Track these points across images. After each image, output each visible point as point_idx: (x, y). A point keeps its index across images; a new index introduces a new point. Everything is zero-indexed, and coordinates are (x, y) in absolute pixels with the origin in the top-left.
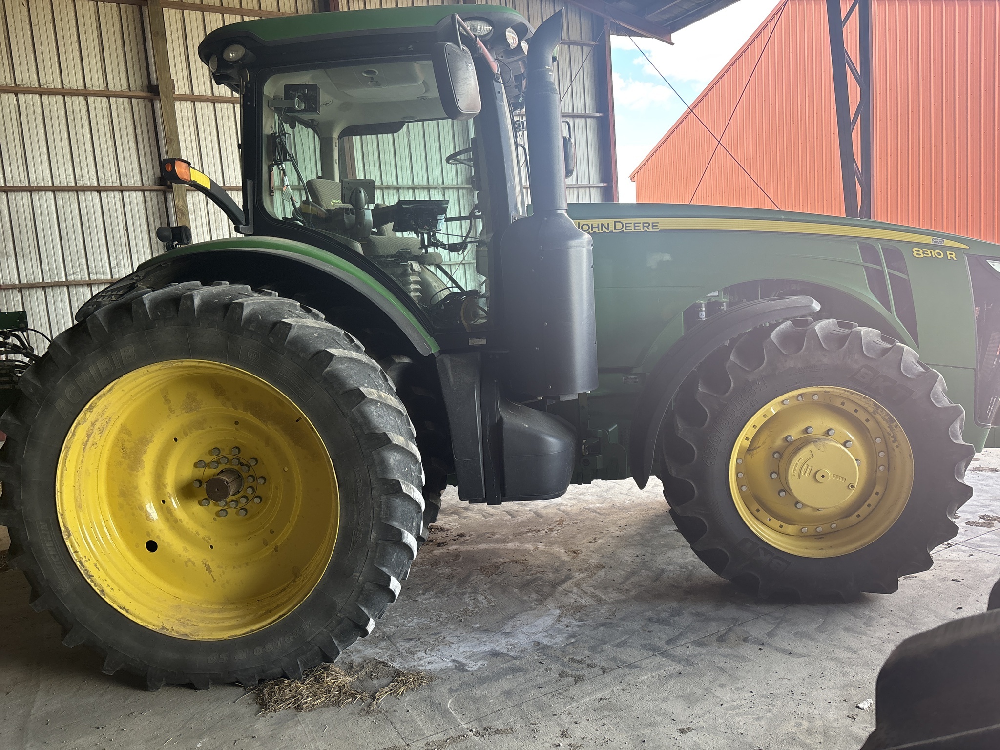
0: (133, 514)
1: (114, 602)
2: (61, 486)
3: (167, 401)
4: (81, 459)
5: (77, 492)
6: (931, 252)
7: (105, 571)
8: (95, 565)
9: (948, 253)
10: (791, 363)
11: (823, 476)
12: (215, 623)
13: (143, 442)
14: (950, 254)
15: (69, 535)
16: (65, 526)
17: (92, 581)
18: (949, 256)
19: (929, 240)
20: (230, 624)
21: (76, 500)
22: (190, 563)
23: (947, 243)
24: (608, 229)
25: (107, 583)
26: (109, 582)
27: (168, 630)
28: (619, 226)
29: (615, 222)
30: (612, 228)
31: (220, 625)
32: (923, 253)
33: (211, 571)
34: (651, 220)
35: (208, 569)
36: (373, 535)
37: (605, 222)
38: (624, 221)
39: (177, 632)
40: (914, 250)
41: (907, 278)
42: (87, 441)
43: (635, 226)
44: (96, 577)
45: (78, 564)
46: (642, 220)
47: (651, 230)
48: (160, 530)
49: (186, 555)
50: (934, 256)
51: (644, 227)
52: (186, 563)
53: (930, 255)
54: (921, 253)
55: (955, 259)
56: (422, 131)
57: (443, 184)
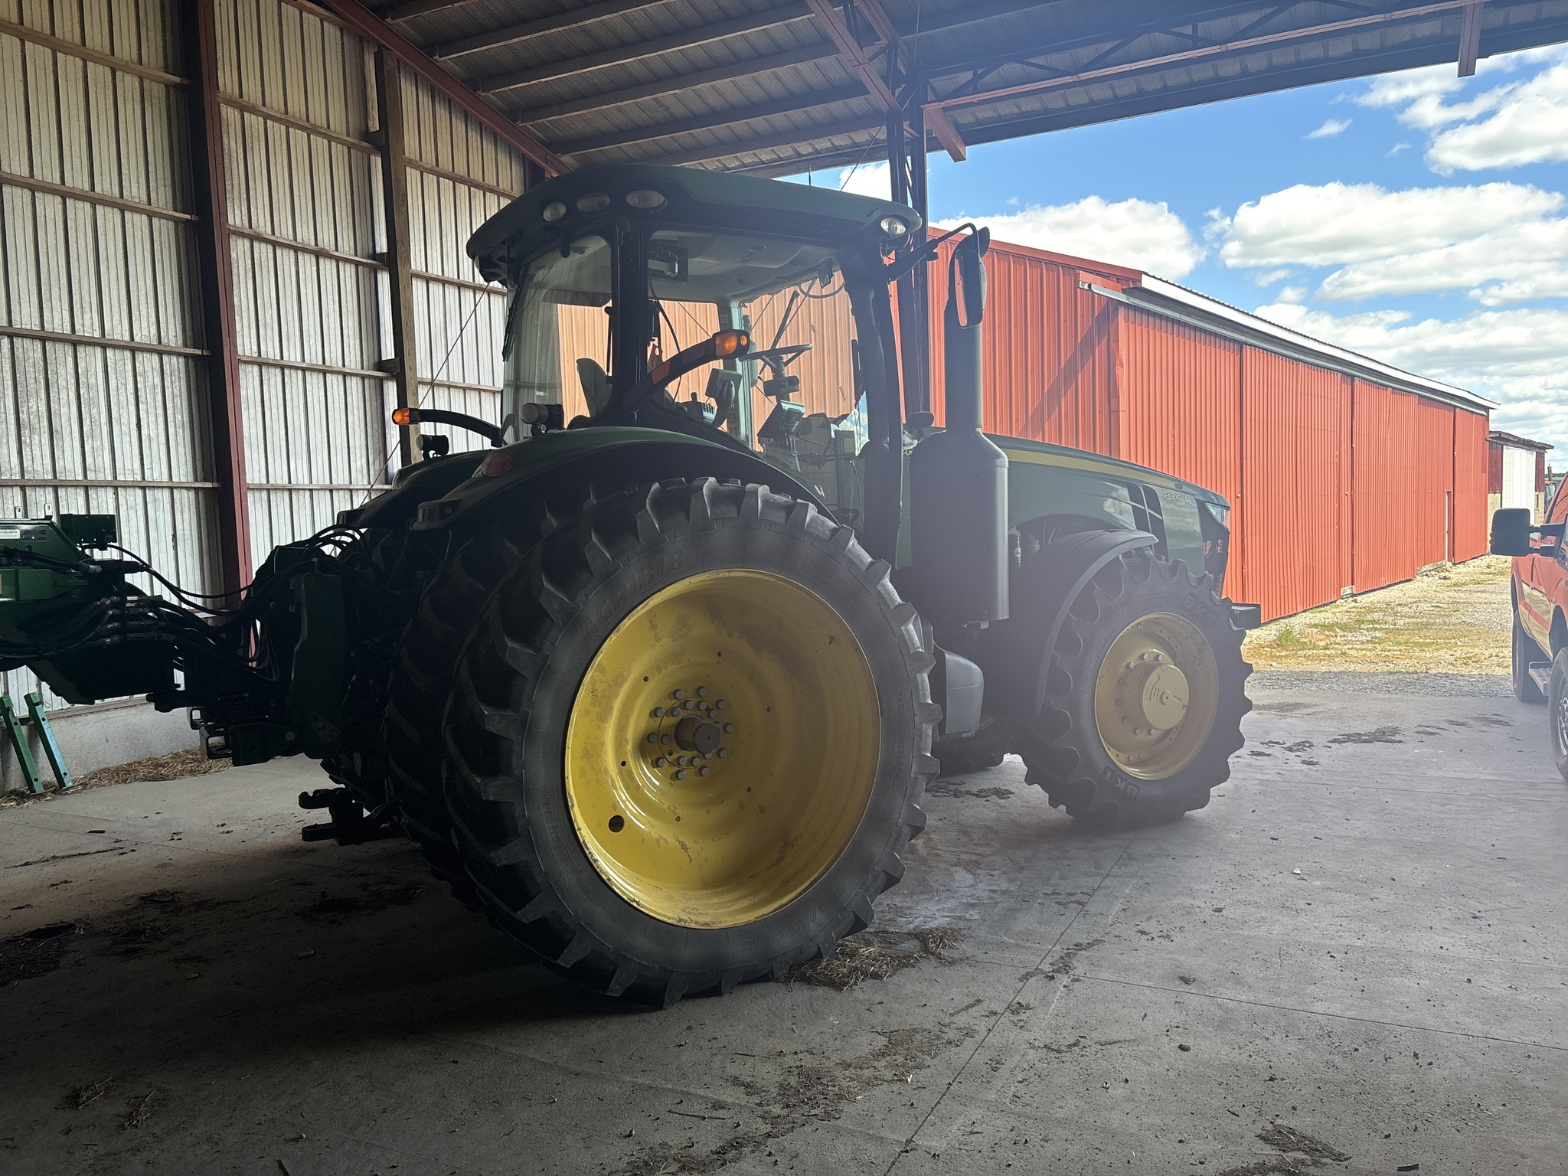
0: (598, 781)
3: (654, 627)
11: (1167, 698)
12: (725, 907)
19: (1173, 485)
20: (742, 906)
22: (662, 840)
27: (686, 922)
31: (732, 908)
33: (687, 849)
35: (684, 847)
41: (1161, 518)
48: (623, 802)
49: (655, 834)
52: (658, 844)
56: (317, 283)
57: (344, 366)
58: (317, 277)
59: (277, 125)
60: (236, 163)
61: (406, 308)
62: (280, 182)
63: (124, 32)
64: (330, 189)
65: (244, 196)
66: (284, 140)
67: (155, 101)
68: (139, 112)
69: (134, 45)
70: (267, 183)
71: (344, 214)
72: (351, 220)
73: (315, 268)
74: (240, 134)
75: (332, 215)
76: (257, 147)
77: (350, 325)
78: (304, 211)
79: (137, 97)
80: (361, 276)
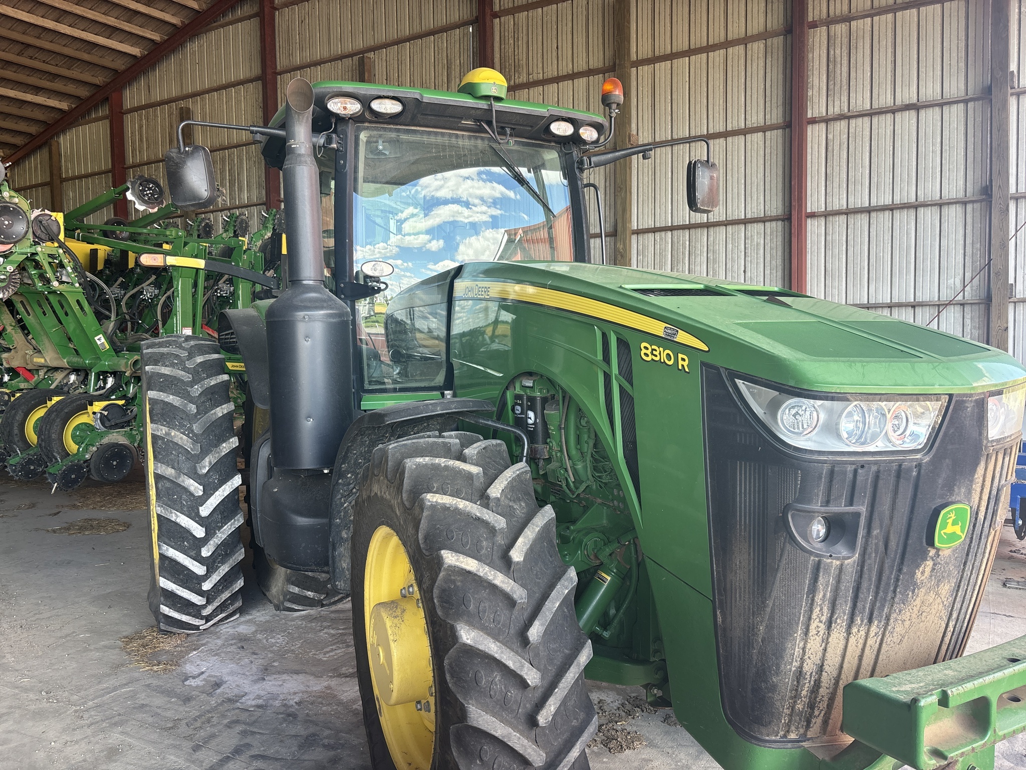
6: (660, 353)
9: (680, 356)
11: (379, 655)
14: (682, 359)
19: (659, 329)
23: (682, 337)
28: (477, 290)
29: (476, 286)
30: (474, 294)
32: (652, 353)
34: (488, 285)
37: (473, 284)
38: (479, 284)
40: (642, 346)
41: (632, 393)
46: (485, 284)
50: (662, 361)
51: (484, 291)
53: (659, 358)
54: (649, 352)
55: (687, 369)
56: (915, 134)
57: (941, 198)
58: (915, 128)
59: (883, 17)
60: (839, 66)
61: (999, 131)
62: (883, 62)
63: (755, 15)
64: (939, 46)
65: (845, 87)
66: (890, 26)
67: (775, 51)
68: (762, 64)
69: (762, 20)
70: (869, 69)
71: (954, 62)
72: (962, 65)
73: (915, 120)
74: (845, 40)
75: (939, 68)
76: (862, 44)
77: (952, 160)
78: (906, 77)
79: (761, 55)
80: (970, 112)
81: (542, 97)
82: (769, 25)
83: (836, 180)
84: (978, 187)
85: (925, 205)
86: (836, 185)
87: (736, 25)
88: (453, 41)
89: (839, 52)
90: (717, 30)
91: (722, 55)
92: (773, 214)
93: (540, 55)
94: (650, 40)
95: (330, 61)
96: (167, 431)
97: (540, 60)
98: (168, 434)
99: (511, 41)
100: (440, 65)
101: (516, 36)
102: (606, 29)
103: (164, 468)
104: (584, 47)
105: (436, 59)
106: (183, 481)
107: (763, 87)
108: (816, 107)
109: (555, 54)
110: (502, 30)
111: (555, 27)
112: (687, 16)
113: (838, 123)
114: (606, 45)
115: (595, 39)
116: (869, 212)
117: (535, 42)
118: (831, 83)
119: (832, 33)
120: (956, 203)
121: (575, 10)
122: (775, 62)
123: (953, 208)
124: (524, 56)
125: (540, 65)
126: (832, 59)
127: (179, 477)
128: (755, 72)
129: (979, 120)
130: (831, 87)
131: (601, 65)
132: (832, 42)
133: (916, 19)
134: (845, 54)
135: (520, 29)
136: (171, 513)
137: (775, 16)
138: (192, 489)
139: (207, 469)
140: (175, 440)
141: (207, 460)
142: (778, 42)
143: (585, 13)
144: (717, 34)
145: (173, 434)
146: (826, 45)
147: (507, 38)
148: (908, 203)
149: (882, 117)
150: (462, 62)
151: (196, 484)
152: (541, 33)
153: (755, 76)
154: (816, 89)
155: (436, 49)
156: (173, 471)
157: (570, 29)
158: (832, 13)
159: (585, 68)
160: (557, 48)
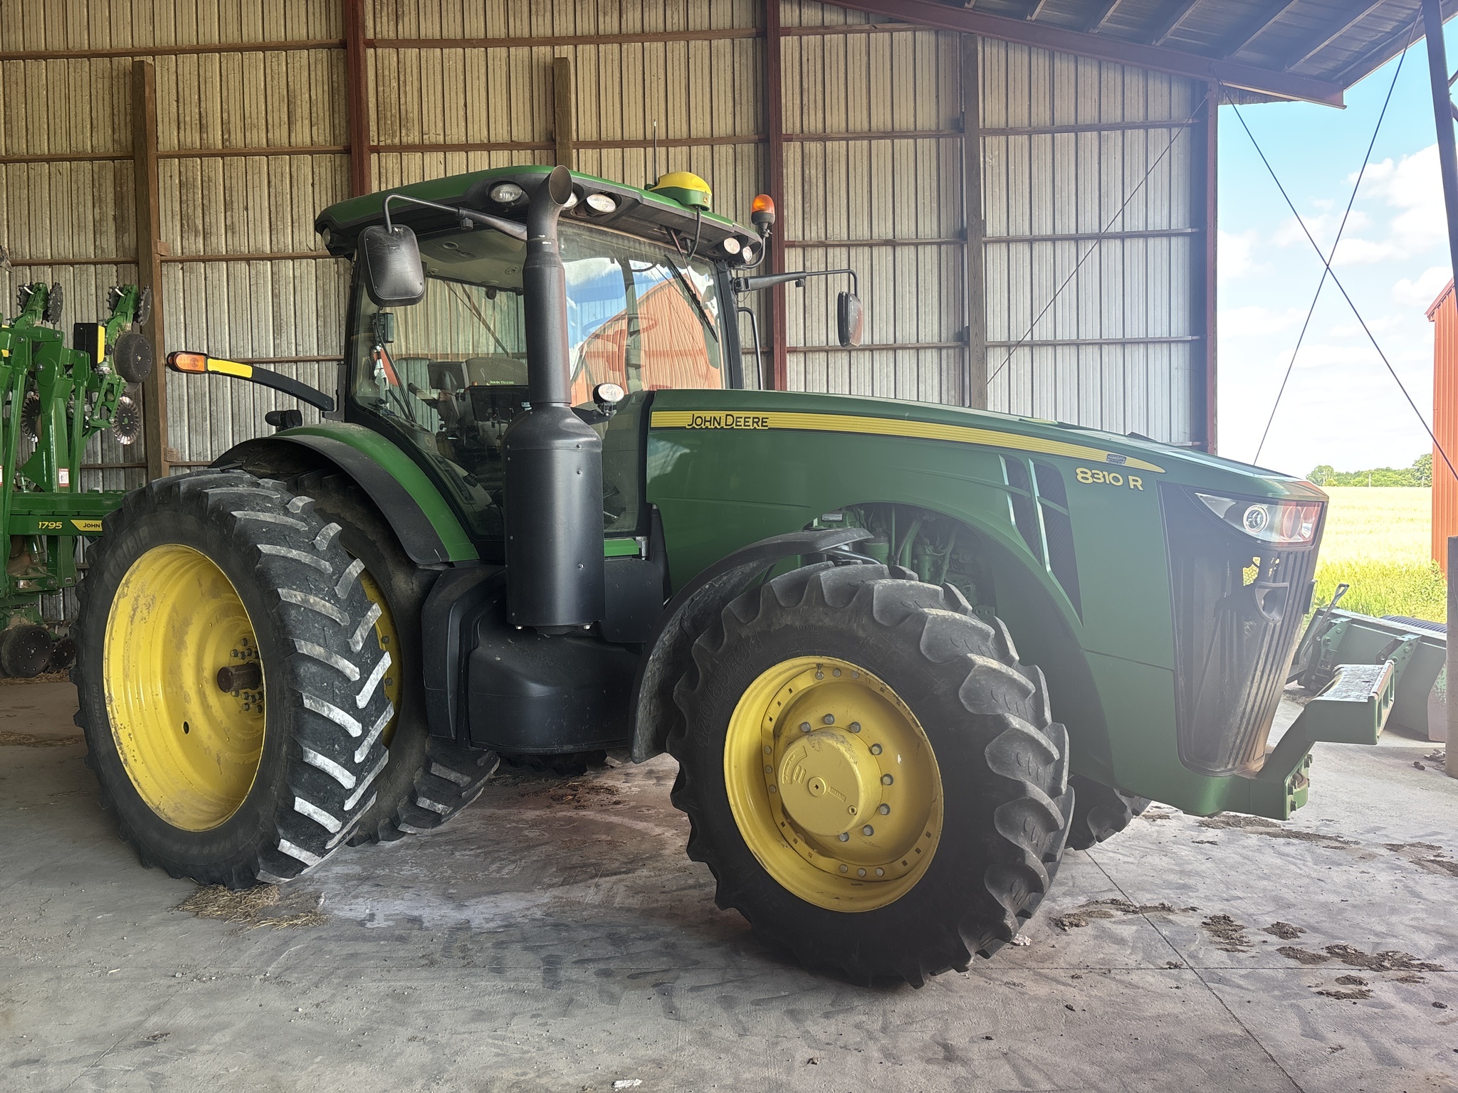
0: (176, 693)
1: (132, 773)
2: (109, 654)
3: (200, 584)
4: (129, 631)
5: (126, 662)
6: (1104, 476)
7: (137, 742)
8: (130, 734)
9: (1131, 478)
10: (788, 620)
11: (817, 787)
12: (197, 814)
13: (186, 623)
14: (1134, 480)
15: (111, 701)
16: (109, 691)
17: (120, 748)
18: (1132, 484)
19: (1102, 456)
21: (124, 669)
22: (208, 751)
23: (1131, 462)
24: (719, 424)
25: (133, 753)
26: (137, 753)
27: (160, 811)
28: (730, 420)
29: (727, 415)
30: (723, 424)
32: (1093, 476)
33: (220, 763)
34: (761, 415)
35: (219, 761)
36: (284, 748)
37: (717, 414)
38: (736, 414)
39: (165, 815)
40: (1078, 471)
41: (1066, 514)
42: (134, 615)
43: (745, 422)
44: (124, 745)
45: (113, 730)
46: (752, 414)
47: (761, 428)
48: (194, 713)
49: (207, 743)
50: (1108, 482)
51: (753, 422)
52: (205, 750)
53: (1102, 480)
54: (1089, 476)
55: (1141, 489)
56: (892, 271)
57: (918, 341)
58: (892, 266)
59: (859, 143)
60: (815, 187)
61: (974, 278)
62: (859, 191)
63: (722, 115)
64: (913, 182)
65: (822, 212)
66: (866, 153)
67: (745, 159)
68: (731, 172)
69: (730, 122)
70: (845, 196)
71: (927, 202)
72: (935, 205)
73: (891, 258)
74: (821, 161)
75: (913, 205)
76: (837, 168)
77: (927, 302)
78: (882, 210)
79: (731, 160)
80: (943, 255)
81: (443, 166)
82: (738, 129)
83: (815, 313)
84: (951, 333)
85: (904, 348)
86: (815, 318)
87: (700, 121)
88: (297, 65)
89: (814, 172)
90: (678, 122)
91: (684, 153)
92: (747, 347)
93: (439, 110)
94: (594, 120)
95: (67, 56)
96: (303, 597)
97: (440, 117)
98: (305, 601)
99: (395, 84)
100: (276, 96)
101: (402, 78)
102: (535, 94)
103: (310, 646)
104: (505, 111)
105: (269, 87)
106: (337, 663)
107: (733, 197)
108: (791, 229)
109: (461, 113)
110: (379, 66)
111: (462, 77)
112: (641, 99)
113: (816, 250)
114: (536, 115)
115: (521, 105)
116: (895, 350)
117: (431, 92)
118: (807, 205)
119: (807, 151)
120: (932, 348)
121: (490, 62)
122: (746, 171)
123: (929, 352)
124: (416, 107)
125: (440, 124)
126: (807, 179)
127: (331, 657)
128: (723, 179)
129: (951, 264)
130: (807, 209)
131: (528, 139)
132: (806, 160)
133: (890, 151)
134: (821, 176)
135: (408, 70)
136: (323, 706)
137: (745, 120)
138: (348, 672)
139: (361, 644)
140: (317, 608)
141: (358, 632)
142: (748, 149)
143: (504, 68)
144: (678, 127)
145: (312, 601)
146: (800, 163)
147: (387, 78)
148: (887, 345)
149: (860, 250)
150: (314, 97)
151: (352, 666)
152: (440, 82)
153: (723, 183)
154: (791, 209)
155: (268, 71)
156: (322, 650)
157: (483, 85)
158: (805, 129)
159: (506, 138)
160: (465, 105)
